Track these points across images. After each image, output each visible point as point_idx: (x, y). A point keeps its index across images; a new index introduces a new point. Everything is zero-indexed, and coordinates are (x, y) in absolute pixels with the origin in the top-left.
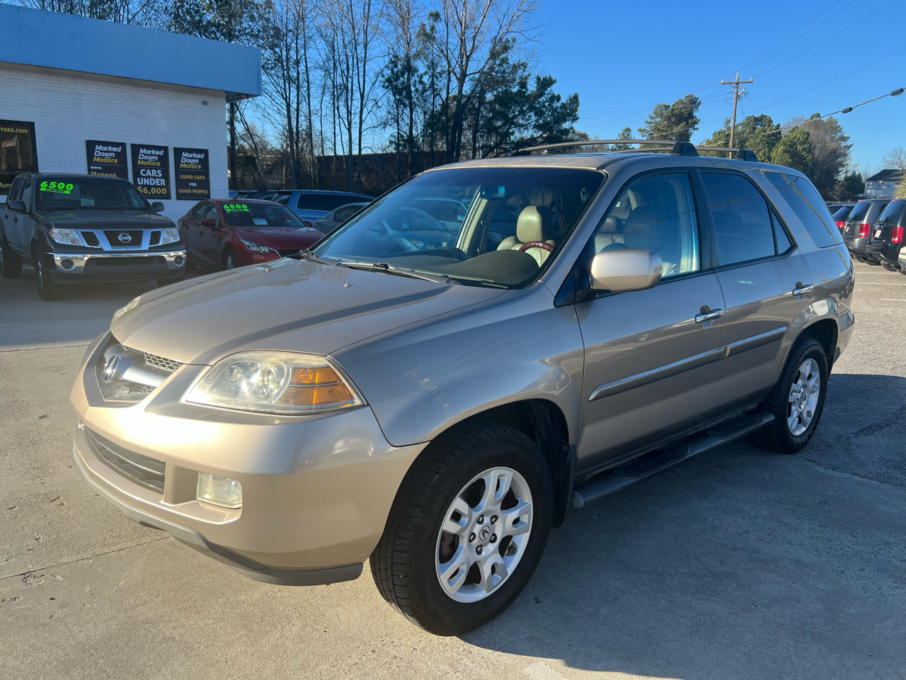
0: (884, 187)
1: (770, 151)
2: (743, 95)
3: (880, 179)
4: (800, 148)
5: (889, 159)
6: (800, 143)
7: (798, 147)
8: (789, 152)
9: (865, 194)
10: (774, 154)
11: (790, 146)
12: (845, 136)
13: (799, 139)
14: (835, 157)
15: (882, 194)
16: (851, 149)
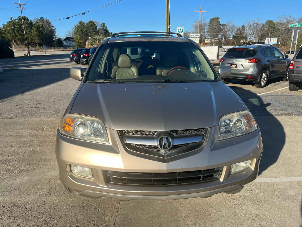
0: (69, 42)
1: (31, 30)
2: (23, 9)
3: (67, 40)
4: (41, 29)
5: (67, 33)
6: (41, 27)
7: (40, 28)
8: (38, 30)
9: (64, 45)
10: (33, 31)
11: (37, 28)
12: (53, 25)
13: (40, 26)
14: (52, 32)
15: (69, 44)
16: (56, 30)
